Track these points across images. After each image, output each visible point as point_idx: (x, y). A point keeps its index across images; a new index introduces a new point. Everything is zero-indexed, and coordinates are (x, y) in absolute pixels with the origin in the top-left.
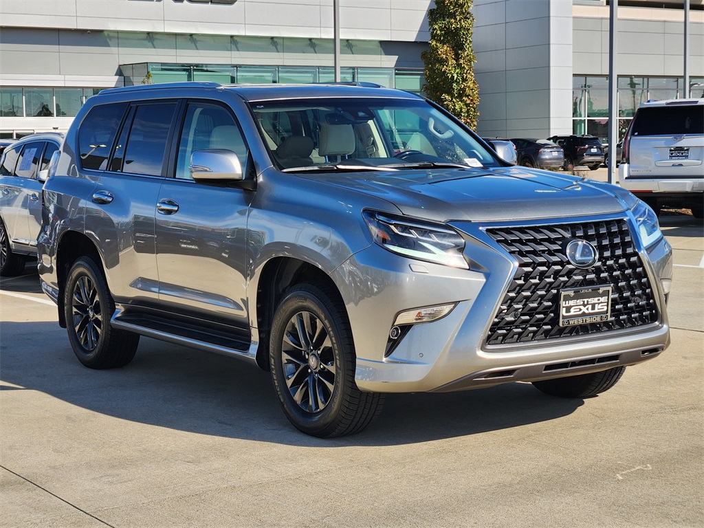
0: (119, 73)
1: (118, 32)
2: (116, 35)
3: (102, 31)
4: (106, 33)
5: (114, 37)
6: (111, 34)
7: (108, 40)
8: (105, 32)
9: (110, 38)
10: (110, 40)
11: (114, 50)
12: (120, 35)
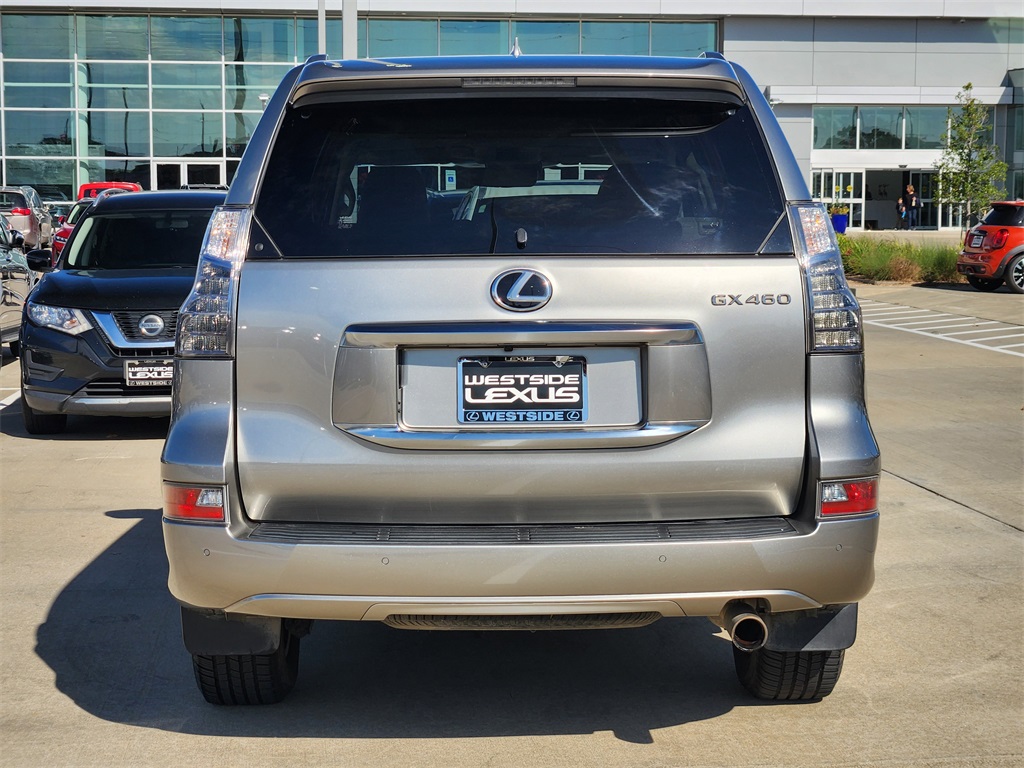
0: (1008, 82)
1: (1009, 20)
2: (1006, 24)
3: (985, 20)
4: (991, 23)
5: (1003, 28)
6: (999, 23)
7: (994, 32)
8: (990, 21)
9: (998, 29)
10: (998, 31)
11: (1002, 47)
12: (1012, 24)
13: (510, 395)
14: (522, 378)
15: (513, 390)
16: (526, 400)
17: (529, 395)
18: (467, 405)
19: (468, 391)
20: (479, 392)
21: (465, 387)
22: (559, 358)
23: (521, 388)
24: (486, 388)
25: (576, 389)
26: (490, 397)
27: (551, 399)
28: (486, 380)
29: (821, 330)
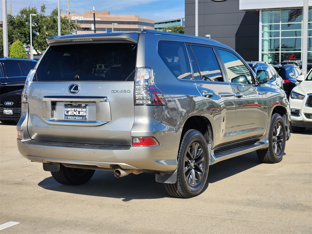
13: (73, 113)
14: (76, 109)
15: (74, 112)
16: (76, 114)
17: (76, 113)
18: (65, 115)
19: (66, 112)
20: (68, 112)
21: (65, 111)
22: (82, 105)
23: (75, 111)
24: (69, 111)
25: (85, 112)
26: (69, 113)
27: (80, 114)
28: (69, 109)
29: (137, 99)
